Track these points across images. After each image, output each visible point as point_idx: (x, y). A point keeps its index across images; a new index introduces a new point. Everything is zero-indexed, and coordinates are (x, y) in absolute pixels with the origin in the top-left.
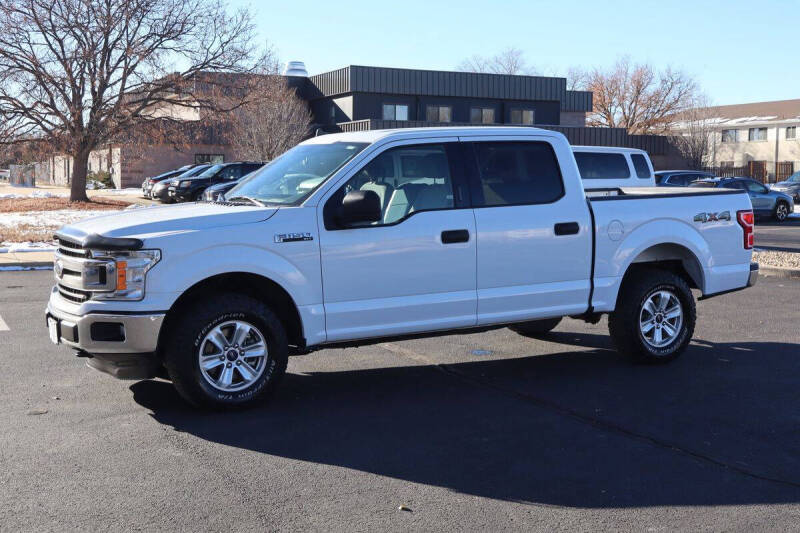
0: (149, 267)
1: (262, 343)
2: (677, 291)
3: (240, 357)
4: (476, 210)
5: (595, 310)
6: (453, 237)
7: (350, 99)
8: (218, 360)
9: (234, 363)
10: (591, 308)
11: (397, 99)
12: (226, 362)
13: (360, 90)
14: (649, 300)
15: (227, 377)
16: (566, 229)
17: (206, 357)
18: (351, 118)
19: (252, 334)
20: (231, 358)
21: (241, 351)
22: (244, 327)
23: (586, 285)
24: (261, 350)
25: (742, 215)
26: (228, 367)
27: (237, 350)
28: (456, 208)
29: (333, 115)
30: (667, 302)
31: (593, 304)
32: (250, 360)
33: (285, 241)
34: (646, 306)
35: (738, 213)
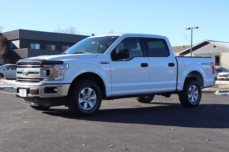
0: (65, 70)
1: (95, 95)
2: (197, 86)
3: (89, 99)
4: (149, 58)
5: (178, 90)
6: (144, 65)
7: (19, 41)
8: (83, 100)
9: (87, 101)
10: (177, 89)
11: (36, 42)
12: (85, 100)
13: (22, 38)
14: (191, 88)
15: (86, 105)
16: (171, 65)
17: (80, 99)
18: (19, 48)
19: (92, 92)
20: (87, 100)
21: (89, 97)
22: (90, 90)
23: (176, 82)
24: (94, 97)
25: (212, 64)
26: (86, 102)
27: (88, 97)
28: (143, 57)
29: (11, 47)
30: (195, 89)
31: (178, 88)
32: (91, 100)
33: (102, 63)
34: (190, 90)
35: (211, 63)
